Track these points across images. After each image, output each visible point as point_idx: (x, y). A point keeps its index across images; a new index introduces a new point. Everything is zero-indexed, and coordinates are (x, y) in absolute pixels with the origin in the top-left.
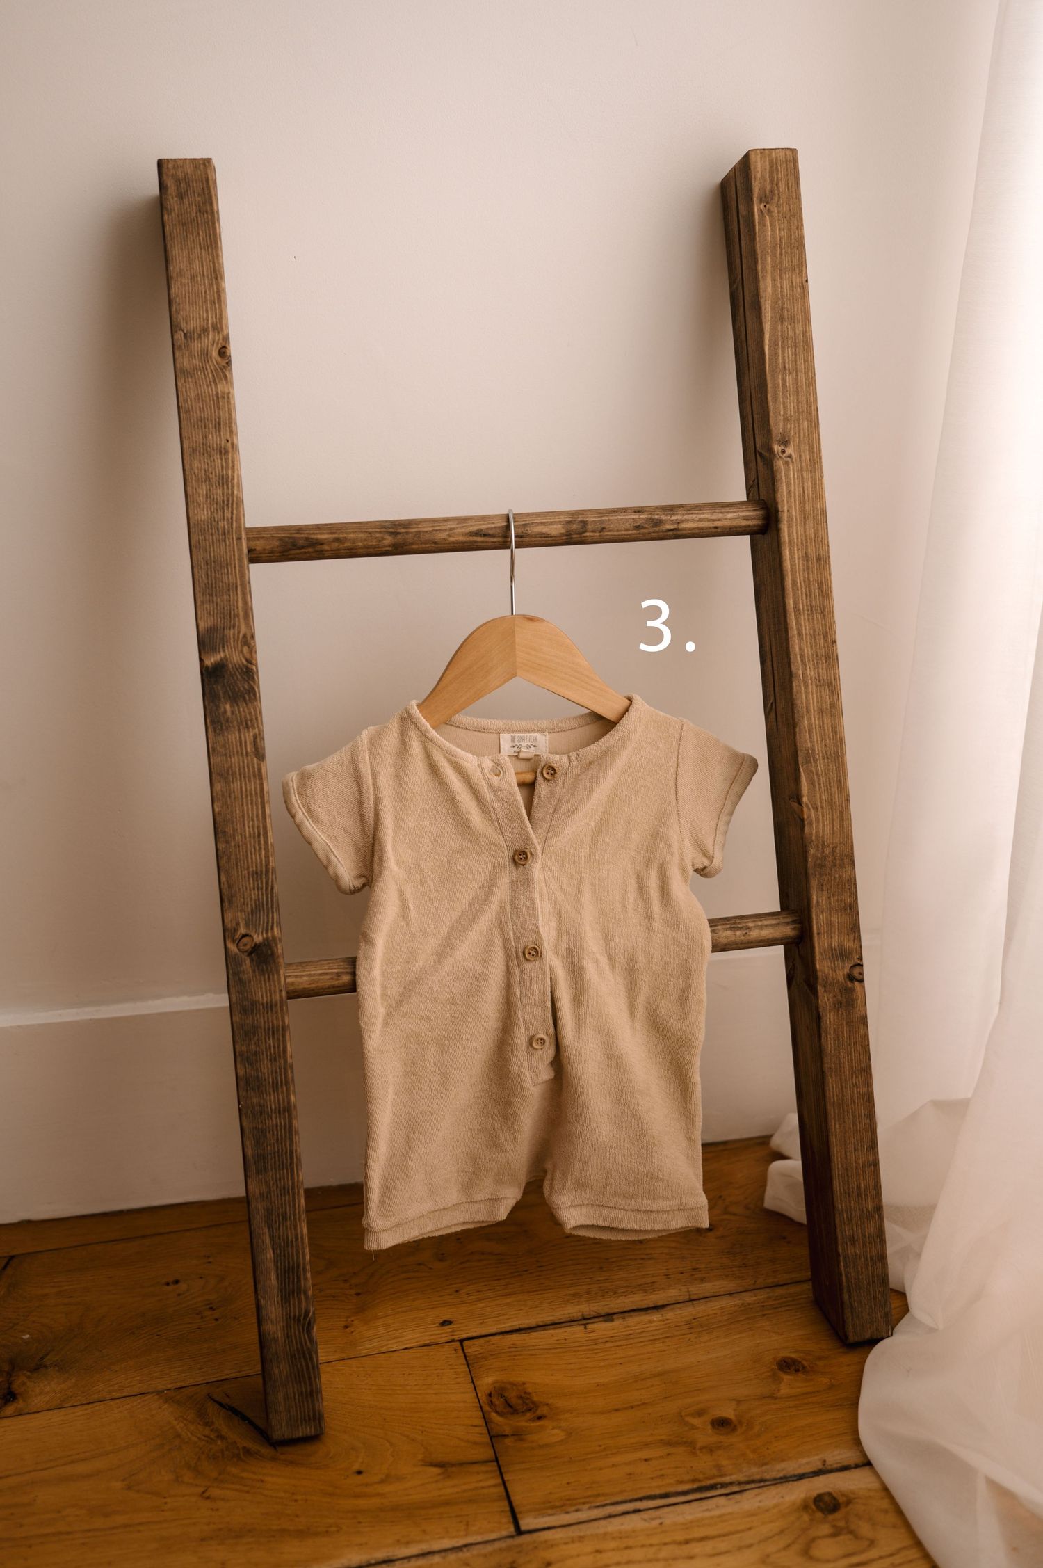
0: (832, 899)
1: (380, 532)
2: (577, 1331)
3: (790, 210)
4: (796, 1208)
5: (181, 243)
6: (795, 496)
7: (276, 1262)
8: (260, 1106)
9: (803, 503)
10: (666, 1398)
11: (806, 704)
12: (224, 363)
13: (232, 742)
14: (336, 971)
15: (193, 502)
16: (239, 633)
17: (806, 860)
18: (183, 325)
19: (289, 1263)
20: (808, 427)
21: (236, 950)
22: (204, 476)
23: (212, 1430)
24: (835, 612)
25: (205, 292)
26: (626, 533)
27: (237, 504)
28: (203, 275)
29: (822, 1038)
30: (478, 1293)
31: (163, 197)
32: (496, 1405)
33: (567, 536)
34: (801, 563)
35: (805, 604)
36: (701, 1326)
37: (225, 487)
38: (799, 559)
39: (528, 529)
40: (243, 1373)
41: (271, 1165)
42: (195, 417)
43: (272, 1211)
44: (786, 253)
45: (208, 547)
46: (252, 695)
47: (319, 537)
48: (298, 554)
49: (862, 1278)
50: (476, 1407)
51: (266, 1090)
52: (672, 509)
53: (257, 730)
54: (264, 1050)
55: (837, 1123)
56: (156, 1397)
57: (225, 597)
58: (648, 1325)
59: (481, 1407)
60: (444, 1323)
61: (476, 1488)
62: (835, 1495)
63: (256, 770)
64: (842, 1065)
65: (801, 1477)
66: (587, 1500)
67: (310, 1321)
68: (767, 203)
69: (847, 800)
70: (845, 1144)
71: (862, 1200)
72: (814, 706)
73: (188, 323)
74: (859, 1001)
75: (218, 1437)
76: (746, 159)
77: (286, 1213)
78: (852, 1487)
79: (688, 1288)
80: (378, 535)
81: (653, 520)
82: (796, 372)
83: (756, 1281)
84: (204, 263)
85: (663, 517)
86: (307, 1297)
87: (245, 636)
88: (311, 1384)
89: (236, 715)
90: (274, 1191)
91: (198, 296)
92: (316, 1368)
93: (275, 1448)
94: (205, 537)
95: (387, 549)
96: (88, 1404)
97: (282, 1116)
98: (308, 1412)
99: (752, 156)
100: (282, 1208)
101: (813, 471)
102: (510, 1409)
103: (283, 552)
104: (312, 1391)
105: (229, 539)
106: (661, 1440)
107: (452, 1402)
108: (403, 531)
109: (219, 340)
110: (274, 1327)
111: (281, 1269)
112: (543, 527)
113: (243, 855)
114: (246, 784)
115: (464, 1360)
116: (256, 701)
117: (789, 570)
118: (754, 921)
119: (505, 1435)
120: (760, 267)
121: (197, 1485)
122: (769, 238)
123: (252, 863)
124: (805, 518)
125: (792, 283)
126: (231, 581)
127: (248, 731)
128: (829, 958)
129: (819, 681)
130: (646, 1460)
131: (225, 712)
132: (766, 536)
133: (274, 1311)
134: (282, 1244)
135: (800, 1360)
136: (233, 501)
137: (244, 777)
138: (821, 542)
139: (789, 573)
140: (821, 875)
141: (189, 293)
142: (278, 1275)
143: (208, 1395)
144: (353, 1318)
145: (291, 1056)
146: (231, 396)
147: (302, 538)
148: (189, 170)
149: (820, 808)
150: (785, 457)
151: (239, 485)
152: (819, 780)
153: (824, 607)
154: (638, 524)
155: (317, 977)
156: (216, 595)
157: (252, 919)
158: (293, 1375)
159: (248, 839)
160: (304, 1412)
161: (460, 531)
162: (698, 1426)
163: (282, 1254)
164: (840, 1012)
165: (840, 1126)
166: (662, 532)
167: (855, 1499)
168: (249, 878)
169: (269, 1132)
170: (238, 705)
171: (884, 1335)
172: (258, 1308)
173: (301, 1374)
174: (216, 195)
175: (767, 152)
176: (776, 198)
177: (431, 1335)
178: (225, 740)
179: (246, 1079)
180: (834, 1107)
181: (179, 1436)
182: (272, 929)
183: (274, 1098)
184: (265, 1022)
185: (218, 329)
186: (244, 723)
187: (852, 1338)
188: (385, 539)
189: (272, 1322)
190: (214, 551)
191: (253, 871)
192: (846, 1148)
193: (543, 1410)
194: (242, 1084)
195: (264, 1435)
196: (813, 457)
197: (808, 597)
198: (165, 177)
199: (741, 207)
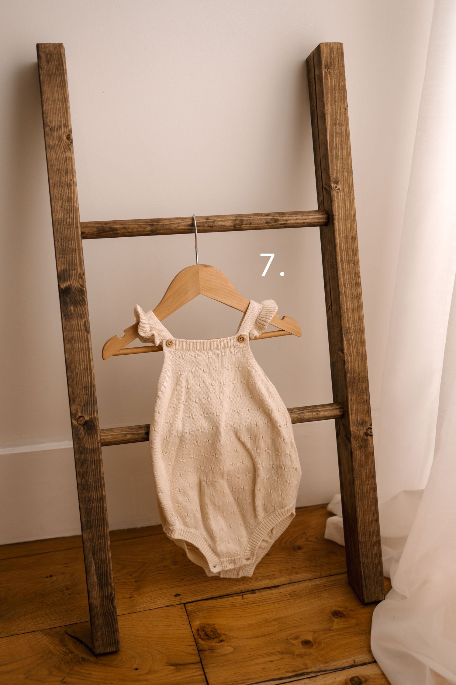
0: (358, 397)
1: (145, 224)
2: (238, 599)
3: (339, 72)
4: (340, 539)
5: (48, 84)
6: (341, 208)
7: (96, 571)
8: (88, 497)
9: (345, 212)
10: (280, 631)
11: (346, 306)
12: (69, 143)
13: (74, 325)
14: (124, 433)
15: (55, 210)
16: (77, 272)
17: (346, 379)
18: (49, 124)
19: (102, 571)
20: (347, 175)
21: (76, 423)
22: (60, 197)
23: (67, 649)
24: (360, 263)
25: (60, 108)
26: (262, 225)
27: (76, 211)
28: (59, 100)
29: (353, 462)
30: (192, 580)
31: (39, 62)
32: (201, 635)
33: (233, 226)
34: (344, 240)
35: (346, 259)
36: (296, 595)
37: (70, 202)
38: (343, 238)
39: (216, 223)
40: (82, 621)
41: (94, 525)
42: (55, 168)
43: (94, 547)
44: (337, 92)
45: (62, 232)
46: (83, 302)
47: (116, 226)
48: (106, 235)
49: (371, 573)
50: (191, 636)
51: (91, 490)
52: (283, 214)
53: (86, 319)
54: (90, 471)
55: (360, 502)
56: (40, 633)
57: (70, 255)
58: (271, 595)
59: (194, 636)
60: (177, 595)
61: (192, 676)
62: (359, 677)
63: (86, 338)
64: (362, 475)
65: (344, 669)
66: (244, 681)
67: (113, 597)
68: (329, 68)
69: (365, 351)
70: (363, 512)
71: (371, 538)
72: (350, 308)
73: (52, 123)
74: (370, 445)
75: (69, 652)
76: (319, 48)
77: (101, 548)
78: (368, 674)
79: (290, 577)
80: (144, 226)
81: (274, 219)
82: (342, 149)
83: (321, 573)
84: (59, 94)
85: (279, 218)
86: (111, 587)
87: (80, 274)
88: (113, 627)
89: (76, 312)
90: (95, 537)
91: (57, 110)
92: (116, 620)
93: (97, 658)
94: (60, 227)
95: (148, 232)
96: (9, 636)
97: (99, 502)
98: (112, 640)
99: (322, 46)
100: (99, 545)
101: (350, 196)
102: (207, 637)
103: (98, 234)
104: (114, 631)
105: (72, 227)
106: (278, 651)
107: (180, 634)
108: (156, 224)
109: (67, 131)
110: (96, 601)
111: (99, 574)
112: (222, 222)
113: (80, 379)
114: (81, 345)
115: (186, 613)
116: (86, 305)
117: (338, 243)
118: (321, 408)
119: (205, 650)
120: (325, 99)
121: (59, 676)
122: (329, 85)
123: (84, 382)
124: (346, 218)
125: (340, 107)
126: (73, 248)
127: (82, 319)
128: (357, 425)
129: (352, 295)
130: (271, 661)
131: (71, 310)
132: (327, 227)
133: (96, 593)
134: (99, 562)
135: (342, 611)
136: (74, 209)
137: (80, 342)
138: (354, 230)
139: (339, 245)
140: (353, 386)
141: (52, 109)
142: (97, 577)
143: (65, 631)
144: (134, 593)
145: (103, 474)
146: (72, 158)
147: (108, 227)
148: (52, 49)
149: (352, 355)
150: (337, 190)
151: (77, 201)
152: (352, 342)
153: (355, 260)
154: (267, 221)
155: (116, 436)
156: (66, 254)
157: (84, 409)
158: (105, 624)
159: (82, 371)
160: (110, 640)
161: (183, 224)
162: (295, 644)
163: (100, 567)
164: (361, 450)
165: (361, 503)
166: (279, 225)
167: (369, 679)
168: (82, 389)
169: (93, 510)
170: (77, 307)
171: (381, 599)
172: (88, 592)
173: (108, 623)
174: (65, 61)
175: (328, 44)
176: (333, 66)
177: (170, 601)
178: (70, 324)
179: (82, 484)
180: (358, 494)
181: (51, 652)
182: (94, 414)
183: (95, 493)
184: (90, 457)
185: (66, 126)
186: (80, 316)
187: (366, 601)
188: (147, 228)
189: (95, 599)
190: (65, 233)
191: (84, 386)
192: (364, 513)
193: (223, 637)
194: (80, 487)
195: (91, 651)
196: (350, 190)
197: (347, 256)
198: (40, 52)
199: (316, 71)
